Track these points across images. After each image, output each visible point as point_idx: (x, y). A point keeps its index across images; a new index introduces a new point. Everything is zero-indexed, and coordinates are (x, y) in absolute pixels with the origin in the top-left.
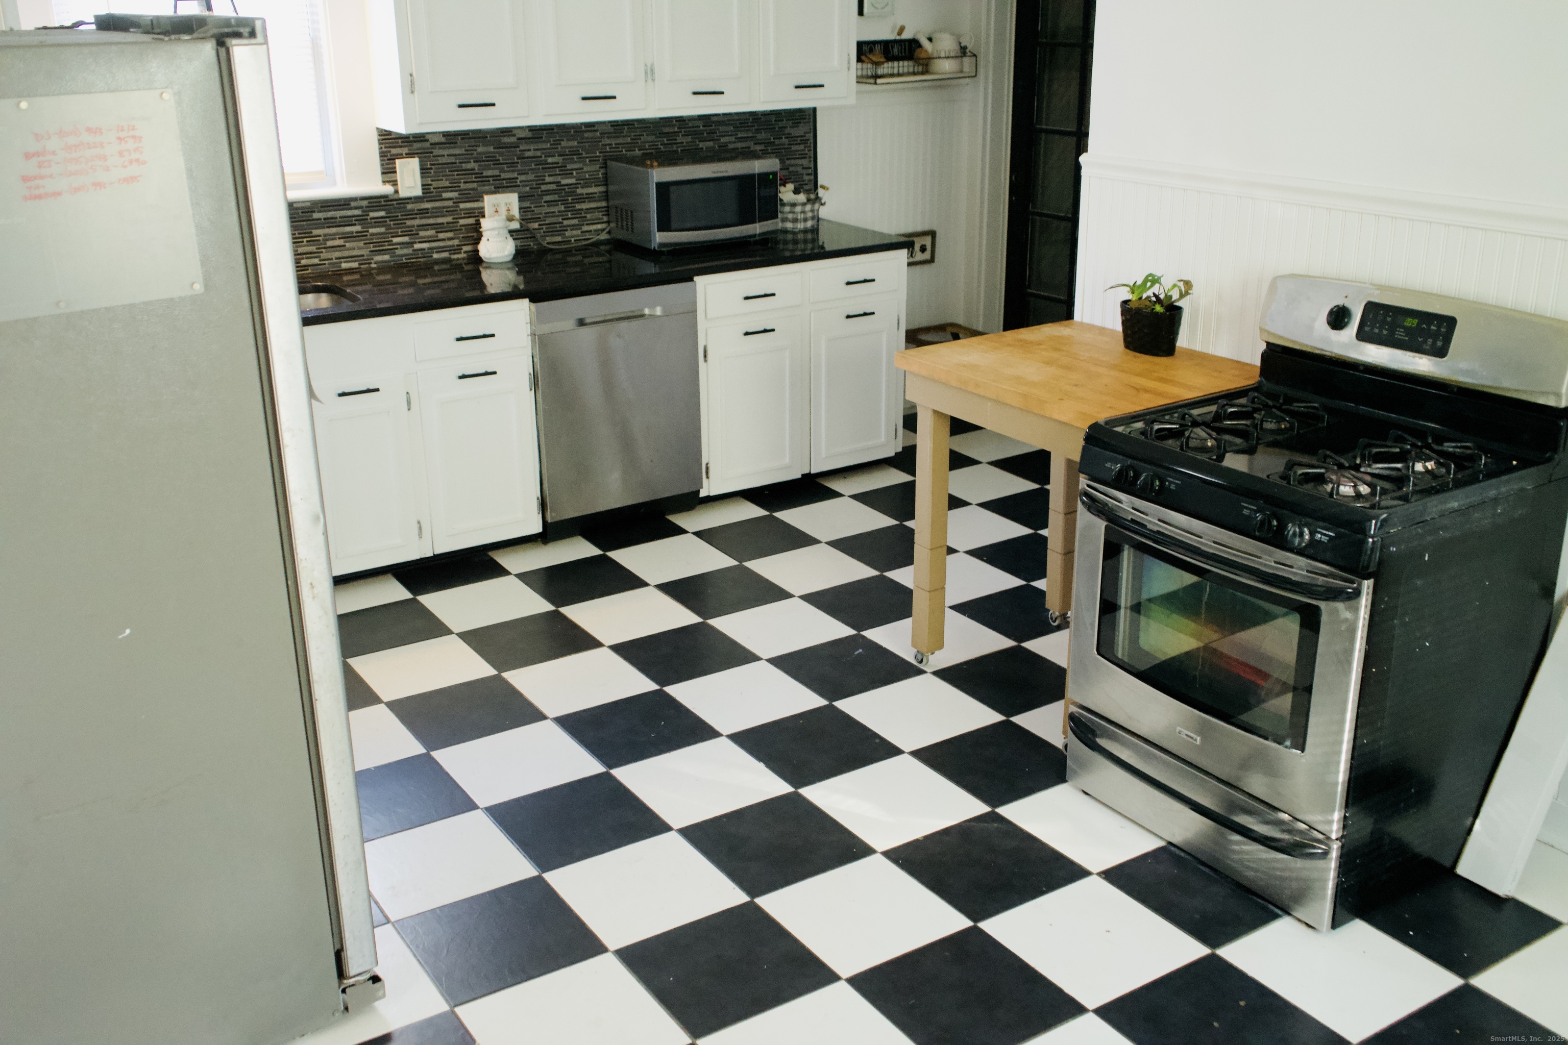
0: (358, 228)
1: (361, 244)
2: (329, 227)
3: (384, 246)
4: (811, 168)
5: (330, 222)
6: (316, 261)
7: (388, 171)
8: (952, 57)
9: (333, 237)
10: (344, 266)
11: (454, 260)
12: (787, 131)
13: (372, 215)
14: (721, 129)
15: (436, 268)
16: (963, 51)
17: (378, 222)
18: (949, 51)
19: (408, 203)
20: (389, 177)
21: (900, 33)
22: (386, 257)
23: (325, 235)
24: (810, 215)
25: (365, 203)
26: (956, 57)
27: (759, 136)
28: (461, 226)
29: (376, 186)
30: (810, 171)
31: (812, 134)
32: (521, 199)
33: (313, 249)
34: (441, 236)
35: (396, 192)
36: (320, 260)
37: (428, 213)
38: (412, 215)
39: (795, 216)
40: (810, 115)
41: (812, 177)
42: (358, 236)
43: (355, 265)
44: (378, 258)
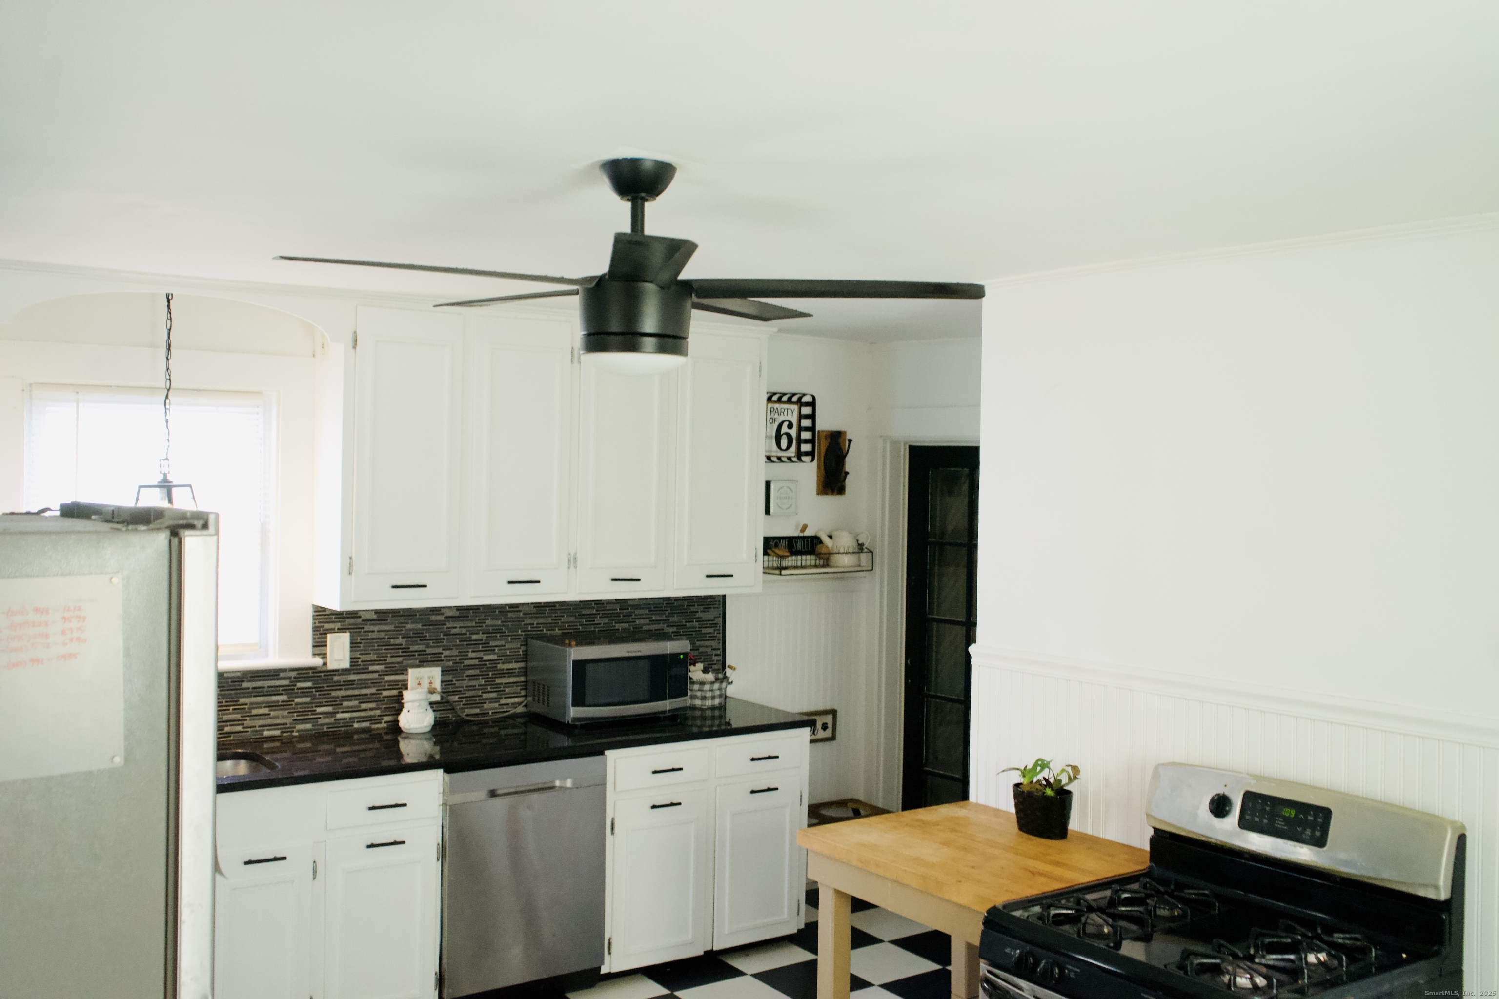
0: (284, 697)
1: (286, 713)
2: (255, 696)
3: (307, 715)
4: (719, 649)
5: (257, 692)
6: (239, 728)
7: (319, 644)
8: (851, 553)
9: (259, 705)
10: (266, 733)
11: (374, 729)
12: (698, 615)
13: (299, 685)
14: (637, 612)
15: (356, 737)
16: (861, 547)
17: (305, 692)
18: (848, 547)
19: (335, 675)
20: (318, 650)
21: (803, 530)
22: (309, 726)
23: (251, 704)
24: (717, 693)
25: (294, 674)
26: (854, 553)
27: (671, 619)
28: (385, 697)
29: (306, 658)
30: (718, 652)
31: (721, 619)
32: (444, 672)
33: (238, 716)
34: (364, 706)
35: (325, 664)
36: (243, 728)
37: (354, 685)
38: (339, 686)
39: (703, 694)
40: (719, 601)
41: (721, 658)
42: (284, 705)
43: (277, 733)
44: (300, 727)
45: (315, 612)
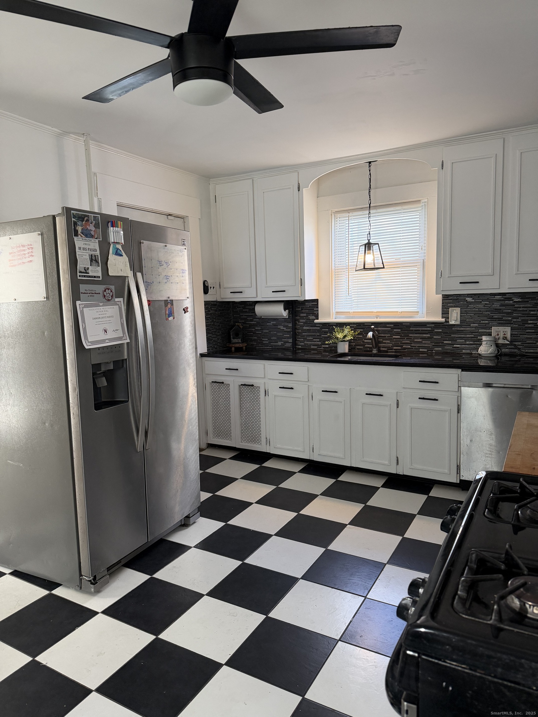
0: (429, 335)
1: (429, 342)
2: (416, 334)
3: (439, 344)
5: (417, 332)
6: (409, 347)
7: (445, 313)
9: (417, 338)
11: (473, 354)
13: (436, 330)
20: (444, 315)
22: (440, 349)
23: (414, 337)
29: (439, 319)
32: (512, 329)
33: (408, 342)
35: (447, 322)
36: (411, 347)
38: (454, 333)
42: (428, 338)
43: (426, 350)
44: (437, 349)
45: (443, 298)
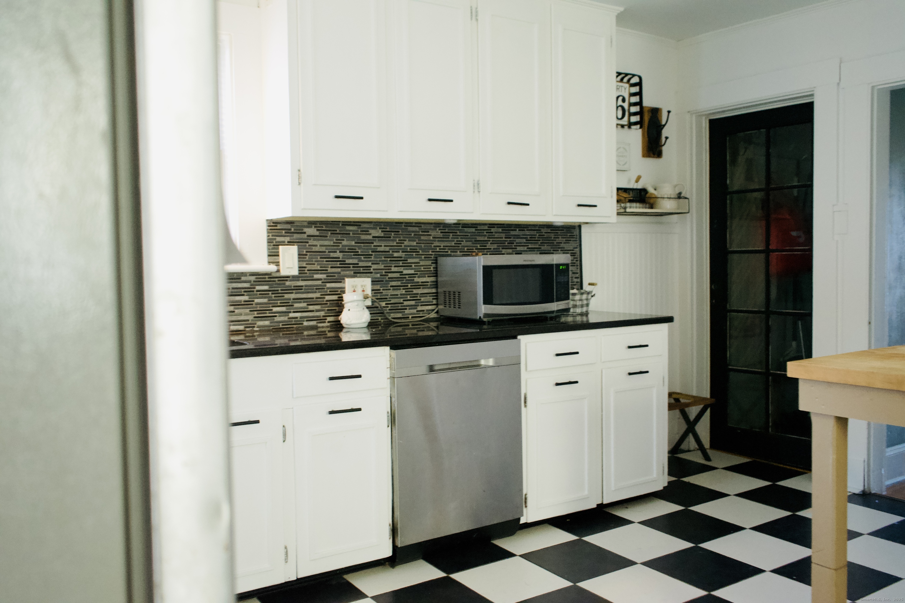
0: (246, 298)
1: (247, 311)
3: (266, 313)
4: (577, 273)
7: (273, 255)
8: (673, 198)
10: (234, 330)
11: (320, 327)
12: (562, 245)
13: (258, 288)
14: (518, 240)
15: (306, 333)
16: (679, 196)
17: (263, 294)
18: (670, 195)
19: (287, 280)
20: (273, 259)
21: (637, 181)
22: (267, 323)
24: (585, 302)
25: (253, 278)
26: (675, 198)
27: (543, 248)
28: (327, 301)
29: (263, 265)
30: (577, 275)
31: (578, 249)
32: (374, 283)
34: (311, 308)
35: (278, 271)
37: (302, 289)
38: (289, 290)
39: (575, 303)
40: (577, 235)
41: (579, 280)
42: (247, 304)
43: (241, 328)
44: (260, 323)
45: (269, 226)
